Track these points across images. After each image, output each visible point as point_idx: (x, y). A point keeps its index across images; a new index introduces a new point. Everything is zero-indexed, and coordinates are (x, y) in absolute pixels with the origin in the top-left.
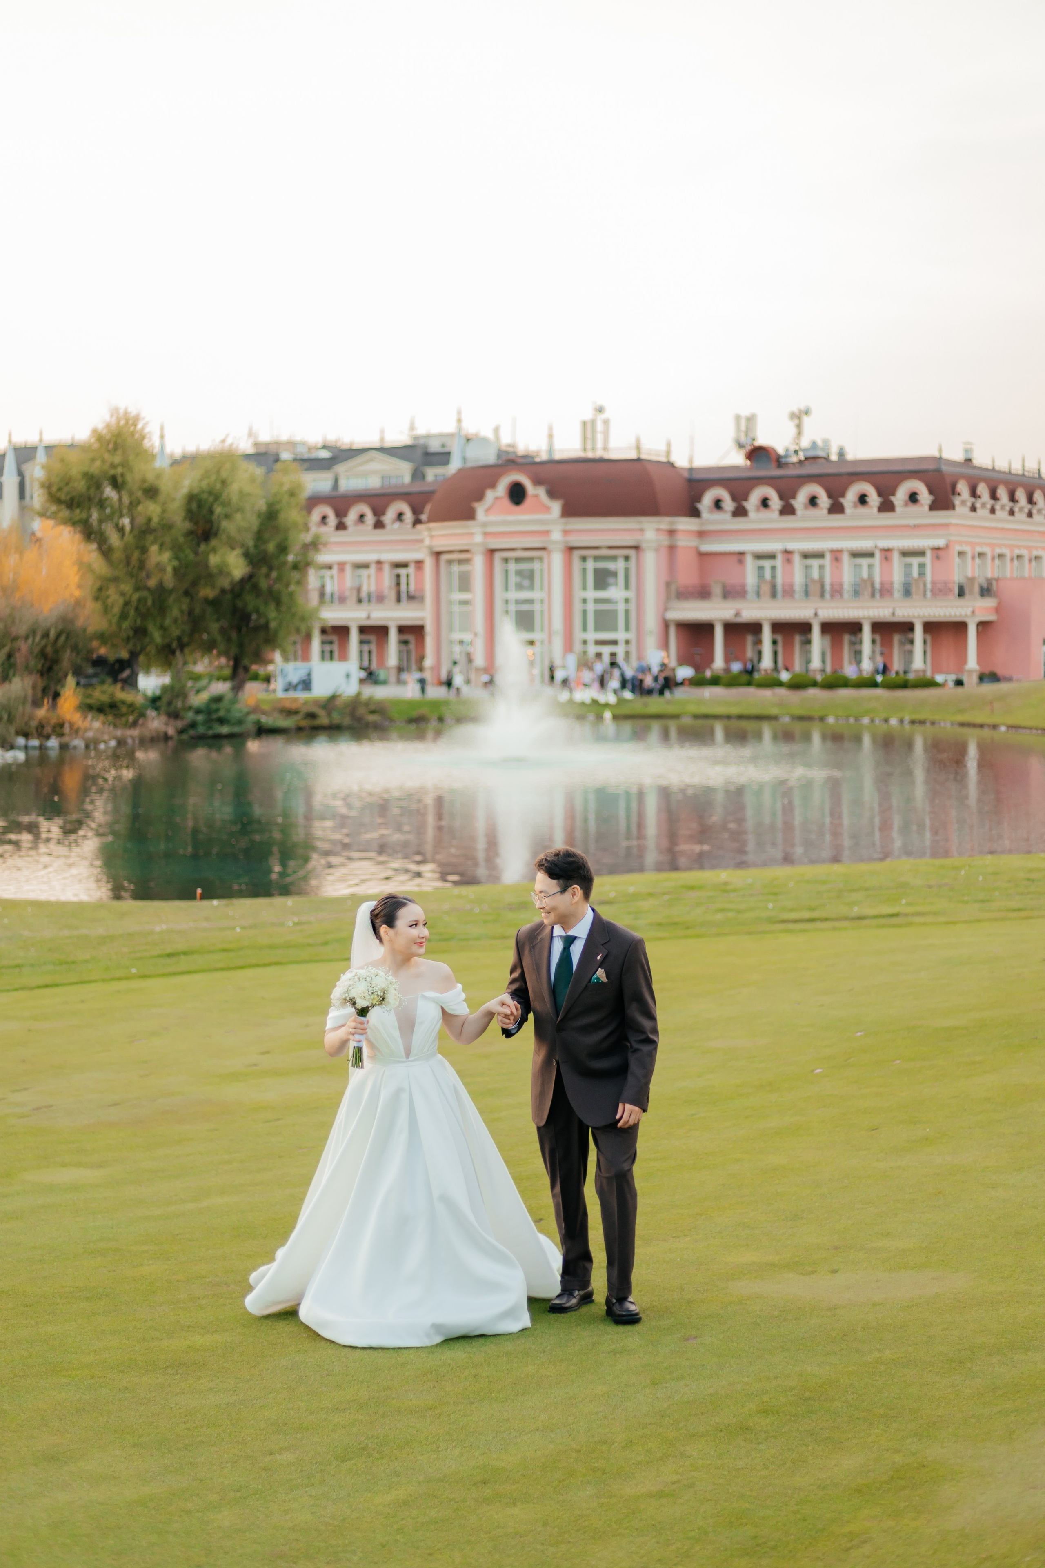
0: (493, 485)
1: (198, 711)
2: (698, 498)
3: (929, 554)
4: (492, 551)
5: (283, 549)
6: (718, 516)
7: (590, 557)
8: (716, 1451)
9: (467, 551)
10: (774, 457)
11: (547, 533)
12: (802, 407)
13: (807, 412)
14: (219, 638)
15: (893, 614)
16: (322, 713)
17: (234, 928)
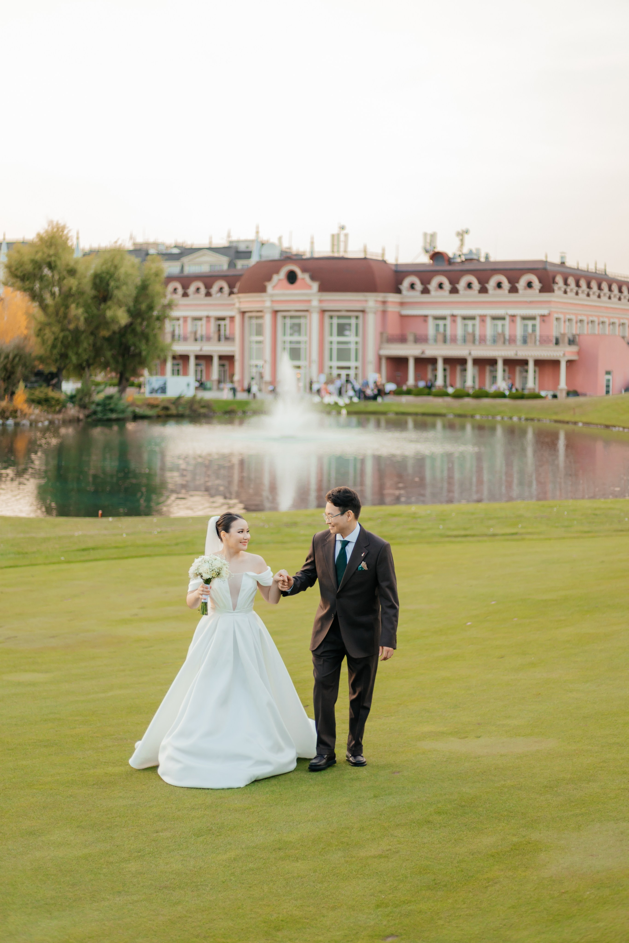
1: (98, 404)
2: (401, 283)
3: (538, 319)
5: (151, 308)
7: (335, 316)
8: (411, 833)
9: (261, 311)
10: (446, 258)
12: (464, 228)
13: (467, 232)
14: (111, 361)
15: (516, 355)
17: (122, 535)
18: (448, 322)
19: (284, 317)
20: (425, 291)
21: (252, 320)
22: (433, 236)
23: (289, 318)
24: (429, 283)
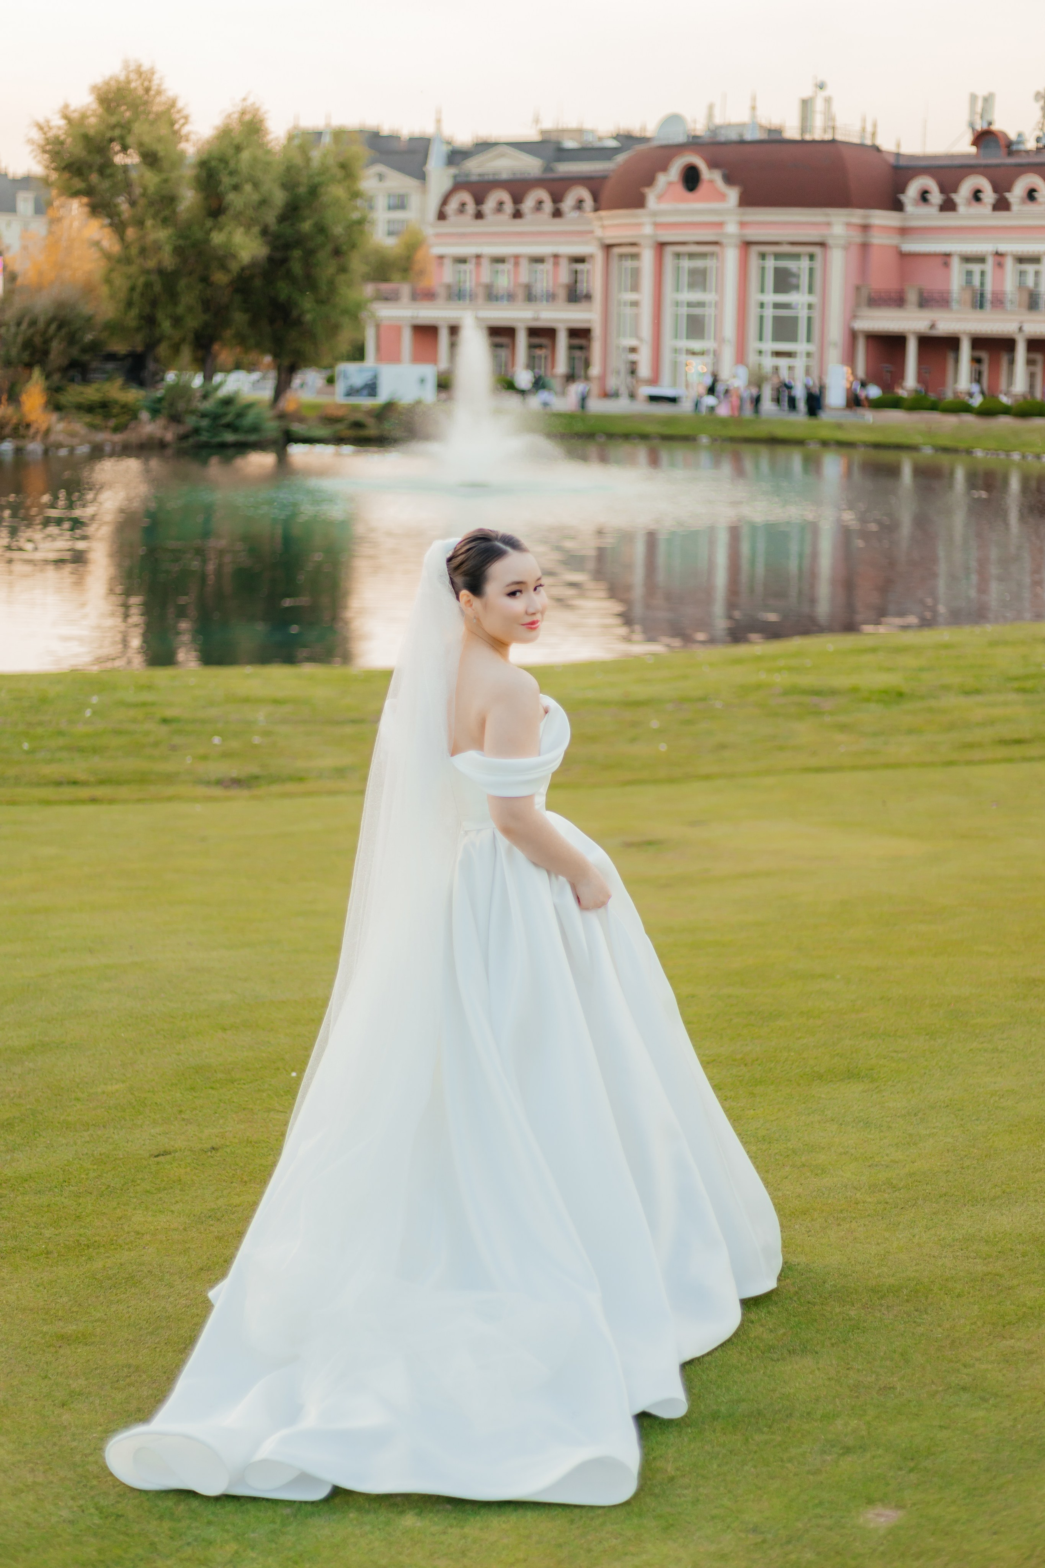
0: (664, 168)
1: (204, 415)
2: (903, 190)
4: (661, 246)
5: (321, 229)
6: (924, 210)
7: (770, 254)
9: (633, 244)
10: (1003, 143)
11: (720, 225)
14: (248, 331)
16: (370, 422)
18: (989, 266)
19: (678, 255)
20: (948, 206)
21: (623, 262)
22: (988, 100)
23: (687, 257)
24: (955, 190)
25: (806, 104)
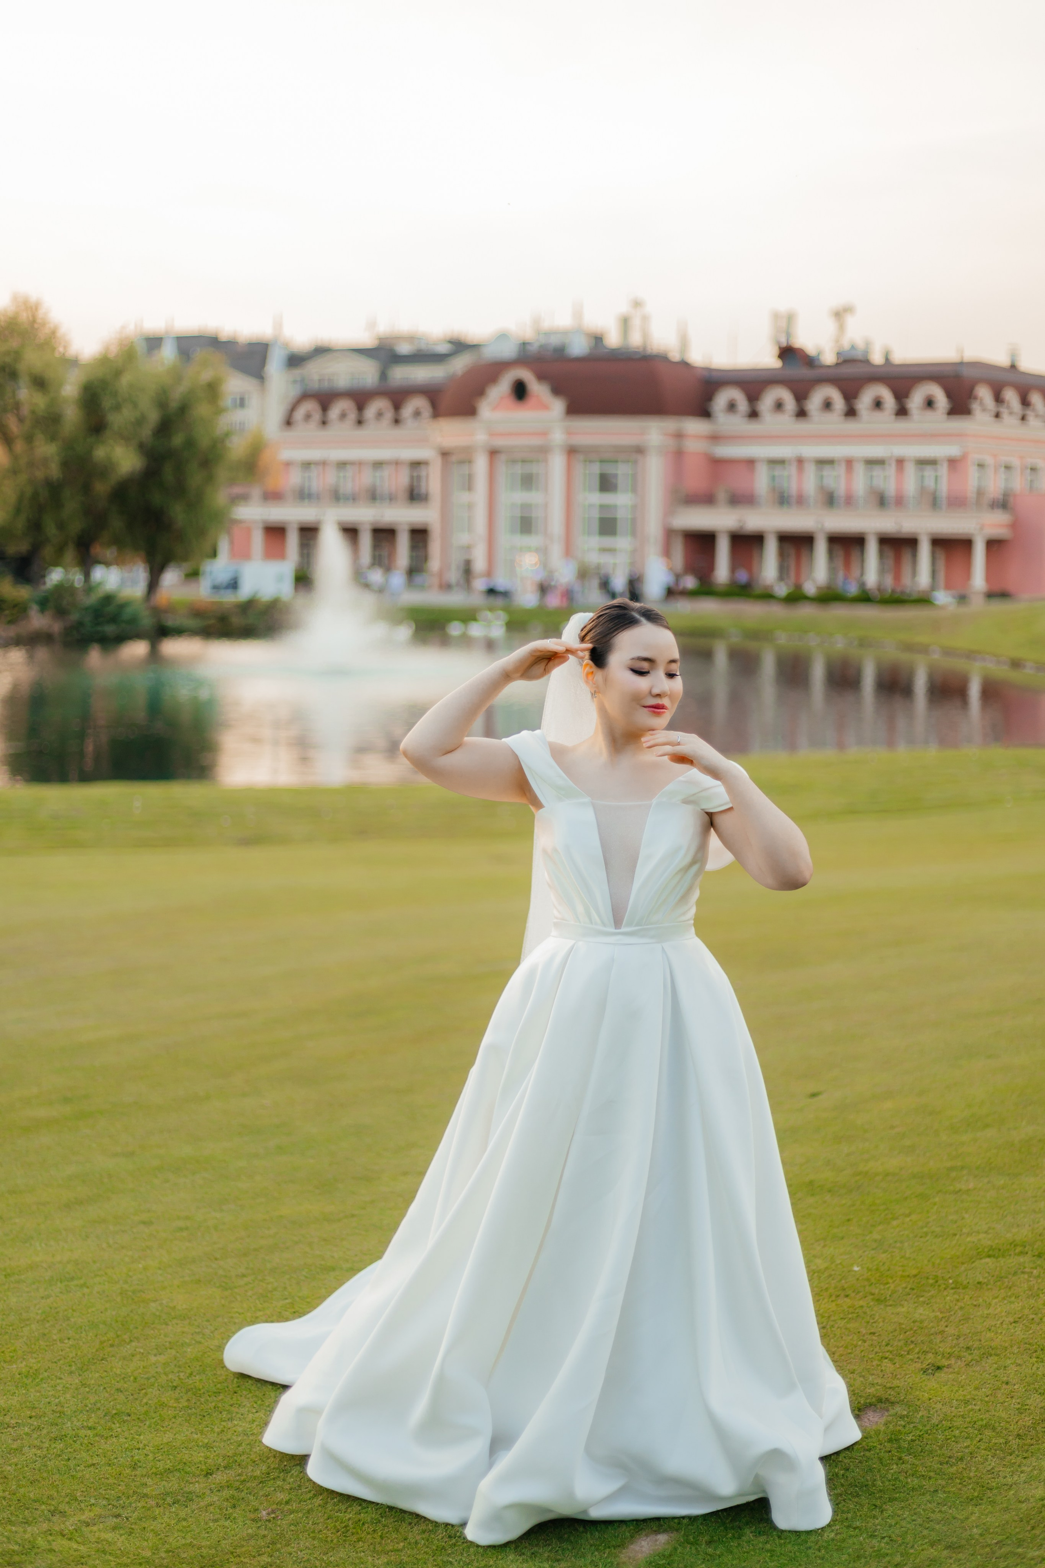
0: (496, 381)
1: (86, 611)
3: (942, 464)
4: (495, 452)
6: (730, 418)
9: (468, 451)
10: (802, 357)
11: (547, 432)
12: (844, 303)
13: (849, 310)
15: (897, 528)
16: (235, 615)
18: (790, 469)
19: (509, 461)
20: (754, 414)
21: (459, 467)
22: (790, 318)
23: (518, 463)
24: (758, 399)
25: (625, 322)
